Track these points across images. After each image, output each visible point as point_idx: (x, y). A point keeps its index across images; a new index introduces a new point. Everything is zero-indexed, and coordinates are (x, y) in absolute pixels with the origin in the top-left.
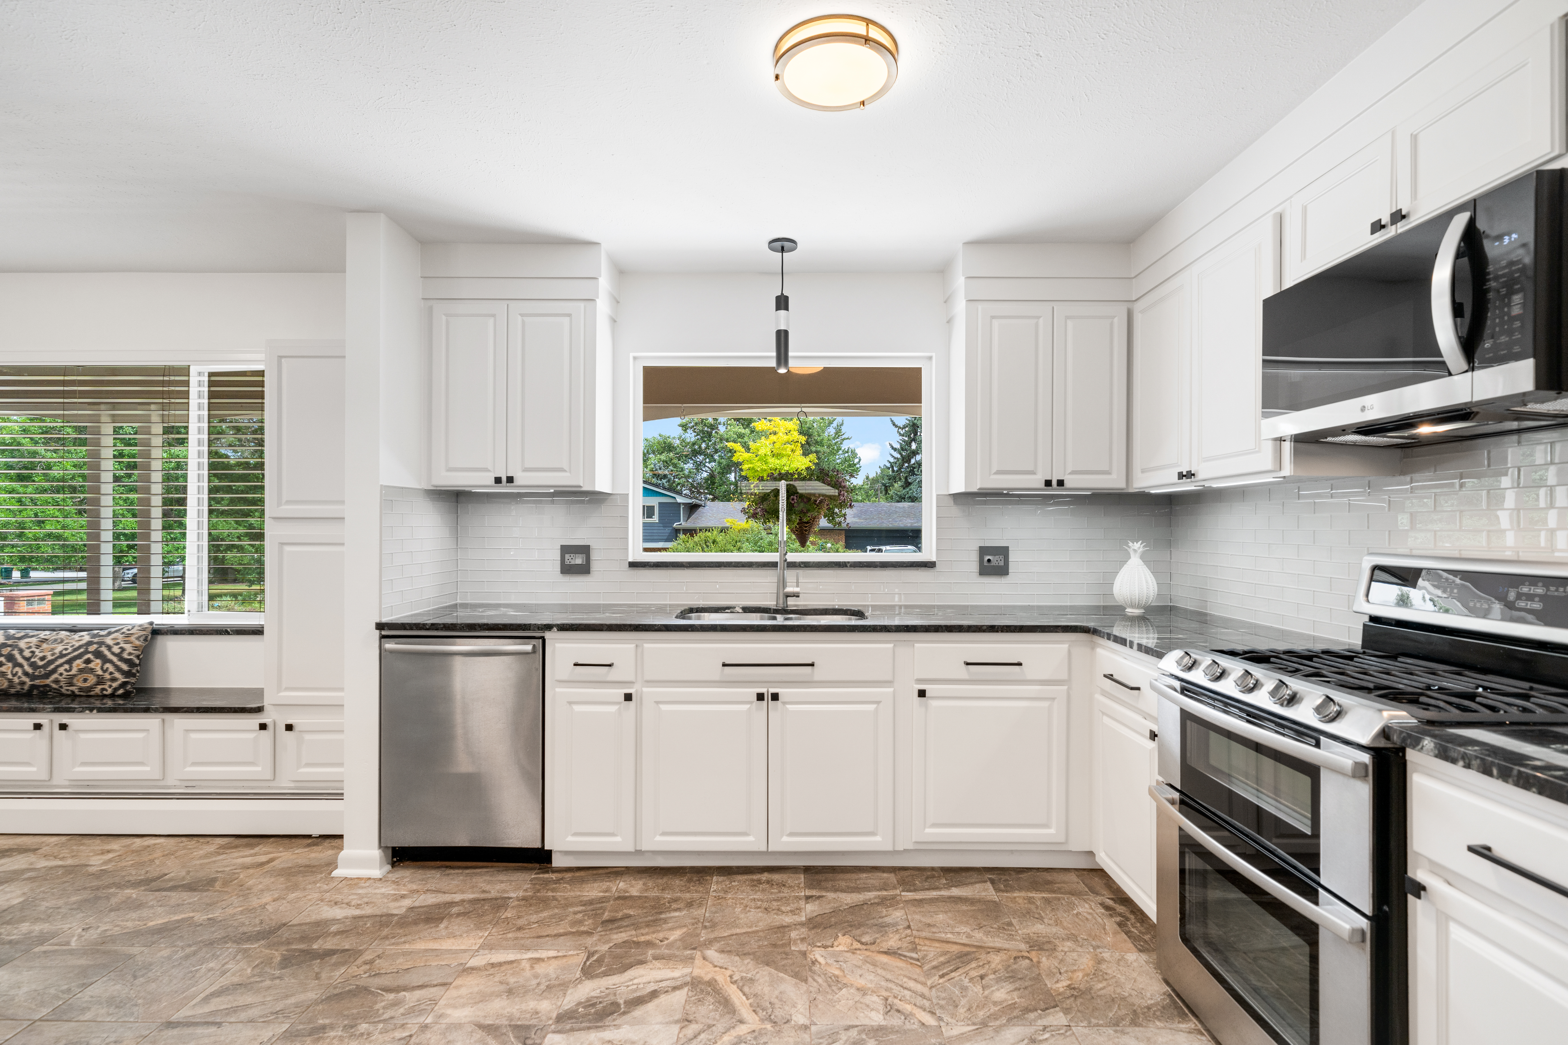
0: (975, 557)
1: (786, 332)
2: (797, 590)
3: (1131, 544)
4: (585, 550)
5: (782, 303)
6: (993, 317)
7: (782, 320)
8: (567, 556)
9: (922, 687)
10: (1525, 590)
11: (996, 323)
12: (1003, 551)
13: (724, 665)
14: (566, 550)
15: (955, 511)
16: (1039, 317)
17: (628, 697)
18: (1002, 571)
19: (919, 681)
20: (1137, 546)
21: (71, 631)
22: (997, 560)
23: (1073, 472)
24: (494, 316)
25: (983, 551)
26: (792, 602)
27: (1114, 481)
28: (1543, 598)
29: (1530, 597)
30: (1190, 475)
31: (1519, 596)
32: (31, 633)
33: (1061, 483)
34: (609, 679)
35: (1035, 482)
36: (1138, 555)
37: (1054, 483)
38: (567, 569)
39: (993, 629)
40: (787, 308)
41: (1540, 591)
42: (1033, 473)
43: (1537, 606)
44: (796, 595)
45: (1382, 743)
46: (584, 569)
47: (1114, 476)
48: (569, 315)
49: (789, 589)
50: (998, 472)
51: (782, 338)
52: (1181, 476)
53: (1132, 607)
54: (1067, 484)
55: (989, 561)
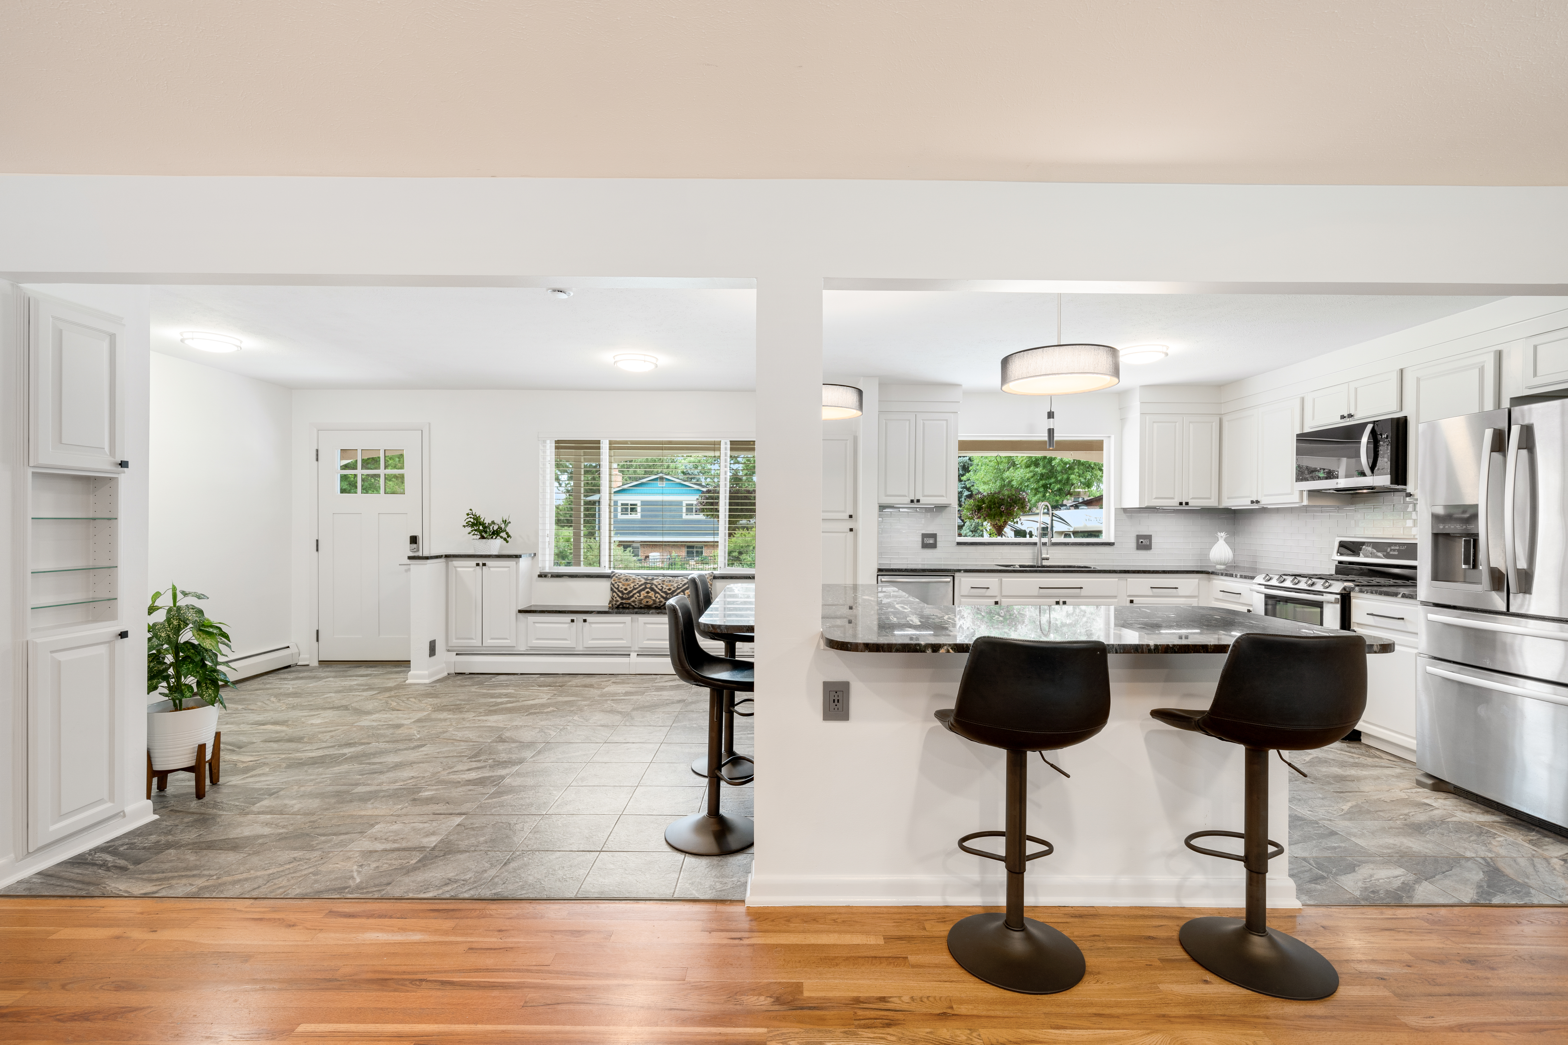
0: (1134, 540)
1: (1053, 429)
2: (1048, 556)
3: (1219, 534)
4: (934, 536)
5: (1051, 415)
6: (1154, 422)
7: (1051, 423)
8: (925, 539)
9: (1132, 599)
10: (1393, 548)
11: (1155, 425)
12: (1149, 537)
13: (1040, 588)
14: (924, 536)
15: (1124, 516)
16: (1176, 422)
17: (996, 603)
18: (1148, 547)
19: (1129, 596)
20: (1222, 535)
21: (672, 577)
22: (1146, 542)
23: (1192, 498)
24: (909, 420)
25: (1138, 537)
26: (1045, 563)
27: (1212, 503)
28: (1398, 550)
29: (1394, 550)
30: (1257, 502)
31: (1391, 550)
32: (655, 577)
33: (1187, 504)
34: (987, 594)
35: (1174, 503)
36: (1223, 539)
37: (1184, 504)
38: (925, 546)
39: (1164, 572)
40: (1053, 418)
41: (1397, 548)
42: (1173, 498)
43: (1396, 553)
44: (1047, 559)
45: (1343, 592)
46: (934, 546)
47: (1212, 500)
48: (947, 420)
49: (1044, 556)
50: (1156, 498)
51: (1051, 432)
52: (1252, 502)
53: (1220, 564)
54: (1190, 504)
55: (1142, 542)
